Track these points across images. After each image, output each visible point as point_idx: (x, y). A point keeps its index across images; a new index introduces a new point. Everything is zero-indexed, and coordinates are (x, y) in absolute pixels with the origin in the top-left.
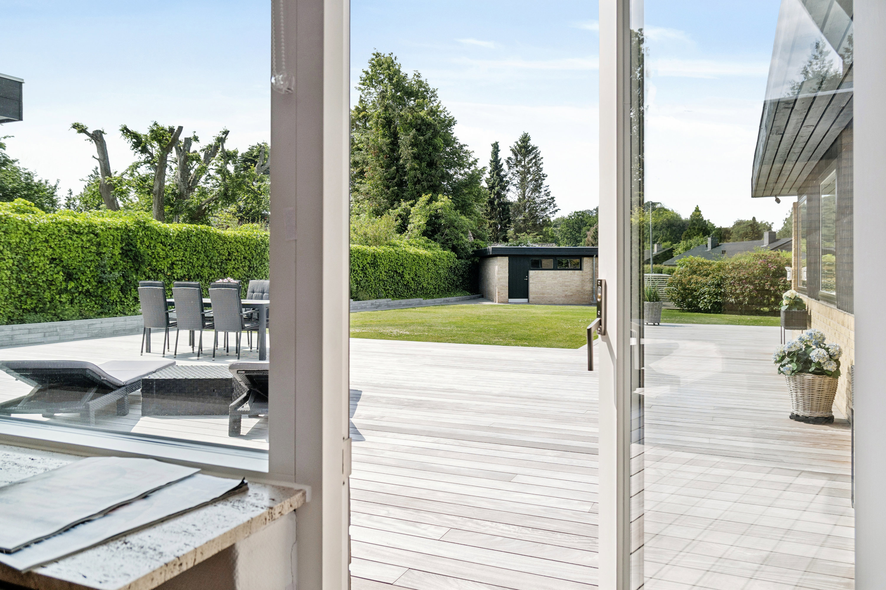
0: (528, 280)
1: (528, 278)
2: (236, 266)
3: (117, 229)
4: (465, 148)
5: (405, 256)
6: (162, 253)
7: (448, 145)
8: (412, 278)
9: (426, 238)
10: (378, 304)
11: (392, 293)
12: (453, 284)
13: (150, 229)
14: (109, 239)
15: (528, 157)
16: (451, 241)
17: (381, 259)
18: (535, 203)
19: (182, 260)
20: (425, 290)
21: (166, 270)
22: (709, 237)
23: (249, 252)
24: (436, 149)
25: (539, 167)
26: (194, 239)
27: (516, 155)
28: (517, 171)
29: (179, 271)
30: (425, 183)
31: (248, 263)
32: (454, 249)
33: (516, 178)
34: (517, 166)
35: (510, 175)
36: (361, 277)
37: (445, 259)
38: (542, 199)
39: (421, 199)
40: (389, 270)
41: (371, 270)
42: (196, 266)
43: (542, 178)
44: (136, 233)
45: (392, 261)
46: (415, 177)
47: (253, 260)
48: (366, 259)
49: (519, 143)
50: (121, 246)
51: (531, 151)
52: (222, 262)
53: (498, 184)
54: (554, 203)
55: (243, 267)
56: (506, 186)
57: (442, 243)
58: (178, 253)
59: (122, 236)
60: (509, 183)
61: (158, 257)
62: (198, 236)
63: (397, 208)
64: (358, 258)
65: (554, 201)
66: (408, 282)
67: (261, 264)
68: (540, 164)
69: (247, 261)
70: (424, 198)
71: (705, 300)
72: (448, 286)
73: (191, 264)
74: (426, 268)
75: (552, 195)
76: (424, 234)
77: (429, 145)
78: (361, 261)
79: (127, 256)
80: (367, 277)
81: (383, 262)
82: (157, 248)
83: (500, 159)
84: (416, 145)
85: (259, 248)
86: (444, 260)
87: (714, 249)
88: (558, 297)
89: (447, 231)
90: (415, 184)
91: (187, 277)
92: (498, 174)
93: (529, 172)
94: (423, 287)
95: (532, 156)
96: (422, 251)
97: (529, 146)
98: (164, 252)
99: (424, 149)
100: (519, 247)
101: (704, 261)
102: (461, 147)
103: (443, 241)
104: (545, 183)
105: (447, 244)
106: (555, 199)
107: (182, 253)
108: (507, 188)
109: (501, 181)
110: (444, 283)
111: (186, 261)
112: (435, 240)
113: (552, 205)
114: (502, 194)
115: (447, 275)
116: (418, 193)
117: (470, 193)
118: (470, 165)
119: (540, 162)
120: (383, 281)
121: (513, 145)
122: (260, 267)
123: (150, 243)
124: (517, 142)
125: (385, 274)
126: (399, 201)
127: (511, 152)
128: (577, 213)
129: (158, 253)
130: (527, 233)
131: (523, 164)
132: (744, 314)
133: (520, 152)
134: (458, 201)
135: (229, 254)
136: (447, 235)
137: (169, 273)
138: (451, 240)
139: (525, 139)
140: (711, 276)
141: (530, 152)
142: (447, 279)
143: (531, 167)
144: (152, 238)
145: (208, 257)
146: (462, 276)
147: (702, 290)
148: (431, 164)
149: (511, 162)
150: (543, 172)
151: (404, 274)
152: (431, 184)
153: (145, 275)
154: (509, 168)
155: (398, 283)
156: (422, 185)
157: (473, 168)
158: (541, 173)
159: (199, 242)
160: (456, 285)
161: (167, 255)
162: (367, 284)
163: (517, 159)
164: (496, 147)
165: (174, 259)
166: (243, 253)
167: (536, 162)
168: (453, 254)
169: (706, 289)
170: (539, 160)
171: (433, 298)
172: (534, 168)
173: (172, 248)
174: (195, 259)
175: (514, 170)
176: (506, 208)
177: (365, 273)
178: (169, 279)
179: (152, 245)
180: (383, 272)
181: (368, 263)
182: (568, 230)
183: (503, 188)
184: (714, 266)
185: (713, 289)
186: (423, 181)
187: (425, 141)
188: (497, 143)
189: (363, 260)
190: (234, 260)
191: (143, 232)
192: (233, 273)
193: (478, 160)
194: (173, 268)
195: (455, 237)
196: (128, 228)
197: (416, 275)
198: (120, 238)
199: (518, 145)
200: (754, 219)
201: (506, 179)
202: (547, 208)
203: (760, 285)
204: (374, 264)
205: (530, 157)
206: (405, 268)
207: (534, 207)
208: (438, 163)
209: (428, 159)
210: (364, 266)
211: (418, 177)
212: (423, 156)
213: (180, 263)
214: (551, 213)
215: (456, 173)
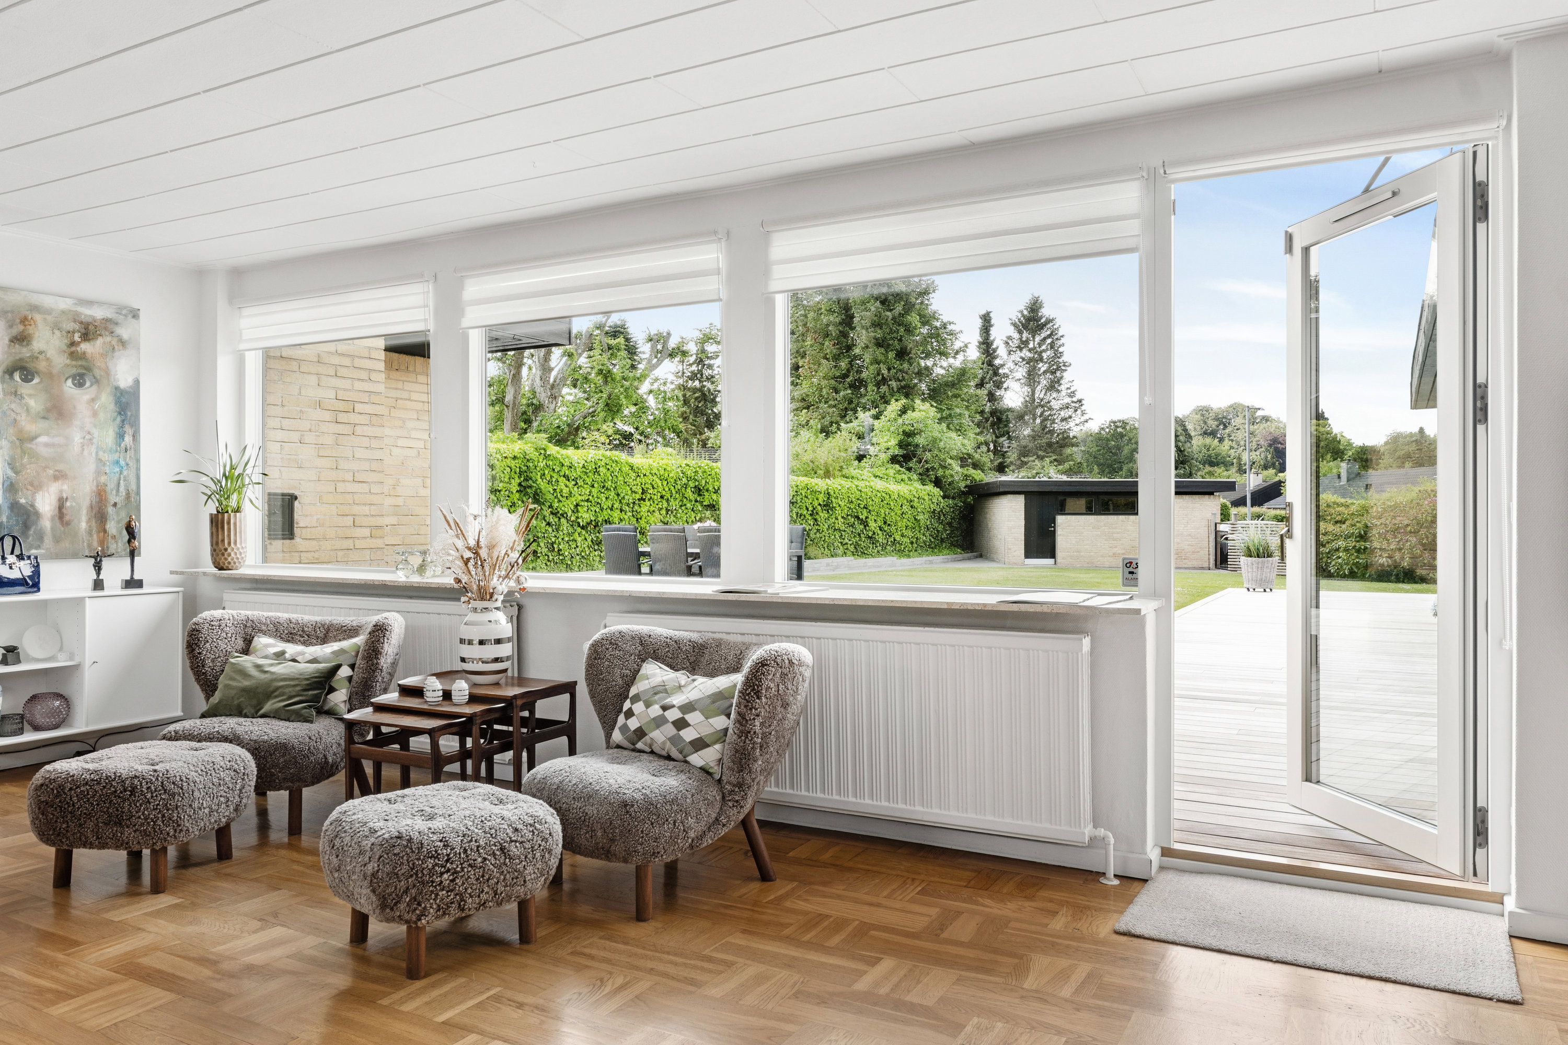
0: (1055, 530)
1: (1054, 527)
2: (652, 509)
3: (515, 458)
4: (950, 327)
5: (869, 494)
6: (566, 490)
7: (924, 324)
8: (880, 527)
9: (897, 466)
10: (835, 564)
11: (852, 548)
12: (937, 536)
13: (552, 458)
14: (505, 472)
15: (1039, 334)
16: (932, 470)
17: (837, 498)
18: (1050, 409)
19: (588, 500)
20: (898, 545)
21: (569, 514)
22: (1342, 460)
23: (667, 489)
24: (909, 330)
25: (1057, 351)
26: (603, 470)
27: (1020, 332)
28: (1021, 358)
29: (586, 516)
30: (894, 384)
31: (665, 505)
32: (937, 483)
33: (1020, 369)
34: (1021, 349)
35: (1010, 365)
36: (810, 525)
37: (926, 498)
38: (1062, 402)
39: (890, 408)
40: (848, 515)
41: (823, 515)
42: (605, 508)
43: (1063, 368)
44: (536, 463)
45: (852, 502)
46: (878, 374)
47: (672, 500)
48: (817, 499)
49: (1026, 313)
50: (519, 481)
51: (1045, 325)
52: (634, 503)
53: (991, 379)
54: (1083, 408)
55: (660, 509)
56: (1002, 383)
57: (920, 474)
58: (583, 490)
59: (520, 468)
60: (1008, 377)
61: (561, 496)
62: (608, 467)
63: (851, 421)
64: (807, 497)
65: (1082, 405)
66: (874, 533)
67: (681, 506)
68: (1060, 346)
69: (664, 502)
70: (894, 407)
71: (1340, 561)
72: (930, 540)
73: (599, 506)
74: (899, 512)
75: (1078, 396)
76: (894, 460)
77: (899, 325)
78: (810, 501)
79: (526, 494)
80: (818, 525)
81: (840, 503)
82: (560, 483)
83: (994, 340)
84: (879, 325)
85: (679, 482)
86: (924, 500)
87: (1351, 482)
88: (1102, 556)
89: (928, 455)
90: (878, 385)
91: (593, 523)
92: (990, 364)
93: (1041, 360)
94: (895, 540)
95: (1045, 333)
96: (894, 487)
97: (1041, 317)
98: (568, 489)
99: (891, 332)
100: (1037, 479)
101: (1338, 501)
102: (944, 326)
103: (921, 471)
104: (1068, 376)
105: (928, 476)
106: (1083, 402)
107: (588, 490)
108: (1005, 385)
109: (996, 373)
110: (924, 535)
111: (593, 502)
112: (909, 469)
113: (1079, 412)
114: (998, 394)
115: (928, 523)
116: (882, 397)
117: (956, 396)
118: (957, 353)
119: (1060, 342)
120: (840, 530)
121: (1015, 316)
122: (680, 511)
123: (551, 477)
124: (1021, 312)
125: (842, 520)
126: (855, 411)
127: (1012, 328)
128: (1114, 422)
129: (561, 491)
130: (1038, 457)
131: (1031, 346)
132: (1403, 582)
133: (1025, 327)
134: (941, 409)
135: (644, 492)
136: (926, 462)
137: (573, 518)
138: (933, 468)
139: (1035, 307)
140: (1348, 523)
141: (1041, 327)
142: (928, 529)
143: (1044, 351)
144: (554, 470)
145: (618, 495)
146: (950, 524)
147: (1334, 545)
148: (902, 354)
149: (1011, 344)
150: (1064, 358)
151: (869, 520)
152: (903, 383)
153: (545, 520)
154: (1009, 353)
155: (859, 535)
156: (889, 386)
157: (960, 357)
158: (1060, 360)
159: (609, 475)
160: (941, 538)
161: (571, 493)
162: (818, 535)
163: (1021, 339)
164: (987, 321)
165: (580, 498)
166: (660, 490)
167: (1053, 342)
168: (937, 491)
169: (1341, 543)
170: (1057, 339)
171: (909, 556)
172: (1049, 353)
173: (577, 484)
174: (604, 499)
175: (1017, 356)
176: (1004, 417)
177: (816, 520)
178: (572, 526)
179: (554, 480)
180: (839, 518)
181: (820, 504)
182: (1100, 450)
183: (999, 385)
184: (1353, 508)
185: (1351, 543)
186: (890, 380)
187: (894, 318)
188: (988, 313)
189: (813, 500)
190: (649, 500)
191: (544, 463)
192: (648, 518)
193: (969, 345)
194: (578, 511)
195: (940, 465)
196: (527, 457)
197: (885, 523)
198: (518, 470)
199: (1023, 316)
200: (1421, 430)
201: (1004, 371)
202: (1070, 417)
203: (1427, 537)
204: (827, 506)
205: (1043, 335)
206: (870, 512)
207: (1050, 415)
208: (913, 352)
209: (898, 347)
210: (814, 509)
211: (883, 375)
212: (891, 342)
213: (586, 504)
214: (1077, 425)
215: (935, 365)
